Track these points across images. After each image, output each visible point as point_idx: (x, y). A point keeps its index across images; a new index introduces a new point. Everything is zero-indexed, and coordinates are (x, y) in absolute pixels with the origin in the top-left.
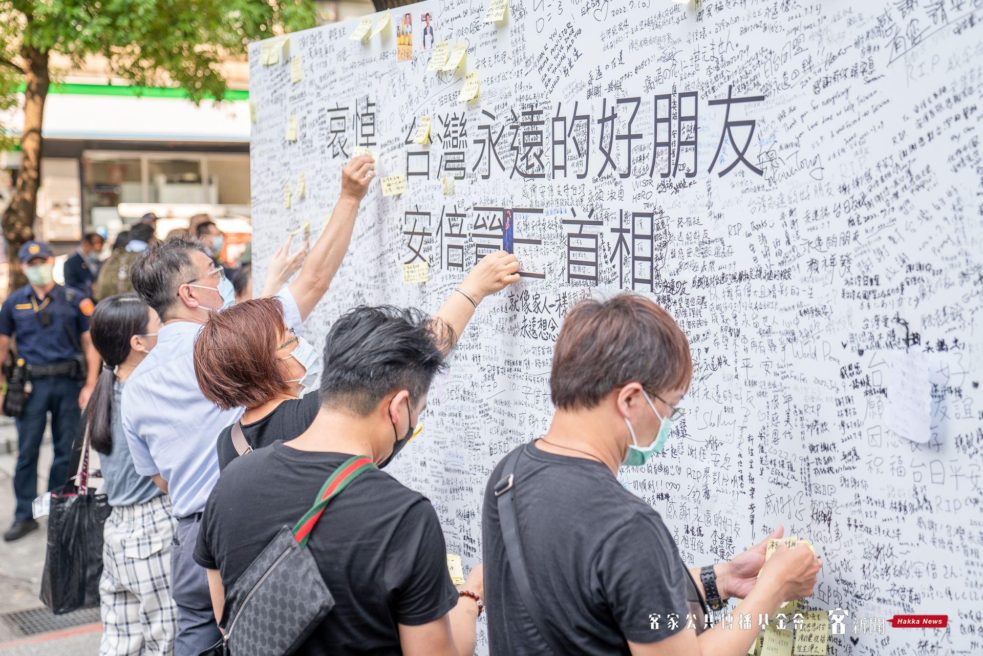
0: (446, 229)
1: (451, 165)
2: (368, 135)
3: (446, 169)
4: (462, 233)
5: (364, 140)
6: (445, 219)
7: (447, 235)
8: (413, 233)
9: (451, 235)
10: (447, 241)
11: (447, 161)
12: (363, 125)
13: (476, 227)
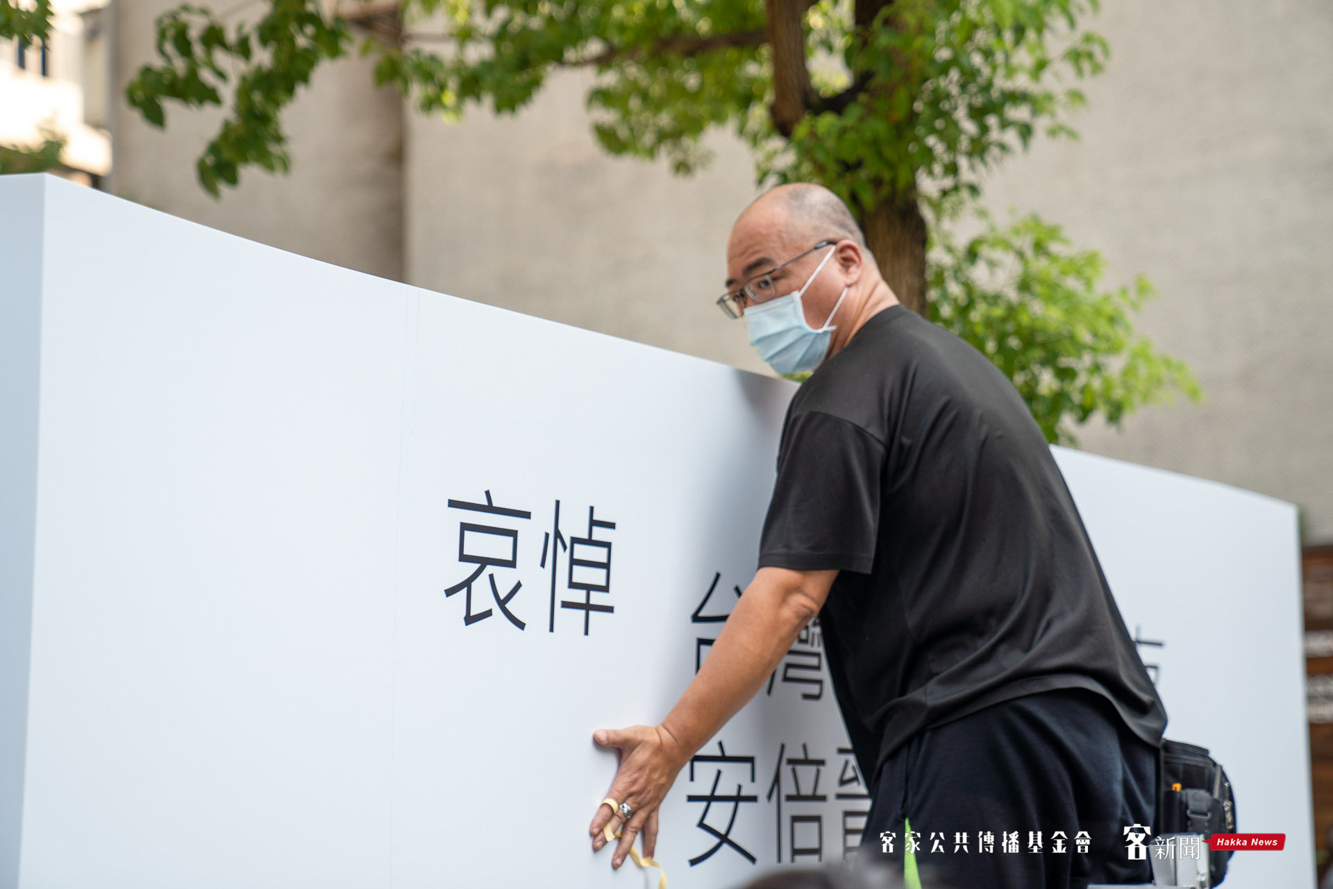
0: (788, 787)
1: (792, 673)
2: (589, 588)
3: (786, 679)
4: (820, 792)
5: (579, 596)
6: (786, 770)
7: (790, 798)
8: (711, 799)
9: (798, 797)
10: (791, 809)
11: (789, 666)
12: (574, 562)
13: (843, 782)
